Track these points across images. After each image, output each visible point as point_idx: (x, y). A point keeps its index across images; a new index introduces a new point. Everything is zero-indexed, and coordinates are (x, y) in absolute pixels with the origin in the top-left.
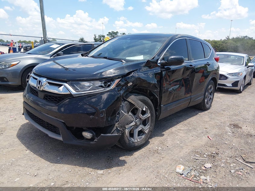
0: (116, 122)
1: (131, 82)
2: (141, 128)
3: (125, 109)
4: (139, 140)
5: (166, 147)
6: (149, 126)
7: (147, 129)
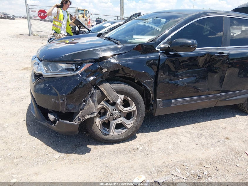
0: (81, 110)
1: (106, 68)
2: (121, 122)
3: (95, 98)
4: (116, 134)
5: (150, 149)
6: (133, 121)
7: (130, 124)
